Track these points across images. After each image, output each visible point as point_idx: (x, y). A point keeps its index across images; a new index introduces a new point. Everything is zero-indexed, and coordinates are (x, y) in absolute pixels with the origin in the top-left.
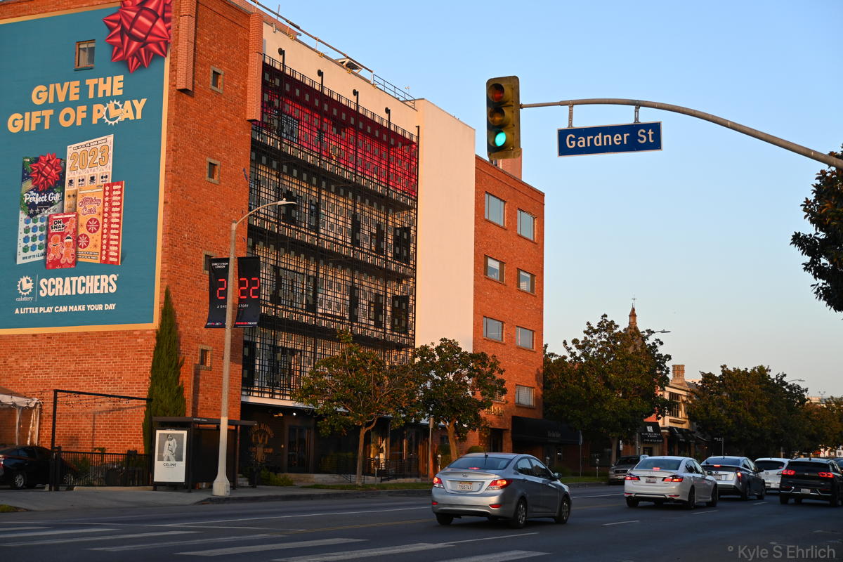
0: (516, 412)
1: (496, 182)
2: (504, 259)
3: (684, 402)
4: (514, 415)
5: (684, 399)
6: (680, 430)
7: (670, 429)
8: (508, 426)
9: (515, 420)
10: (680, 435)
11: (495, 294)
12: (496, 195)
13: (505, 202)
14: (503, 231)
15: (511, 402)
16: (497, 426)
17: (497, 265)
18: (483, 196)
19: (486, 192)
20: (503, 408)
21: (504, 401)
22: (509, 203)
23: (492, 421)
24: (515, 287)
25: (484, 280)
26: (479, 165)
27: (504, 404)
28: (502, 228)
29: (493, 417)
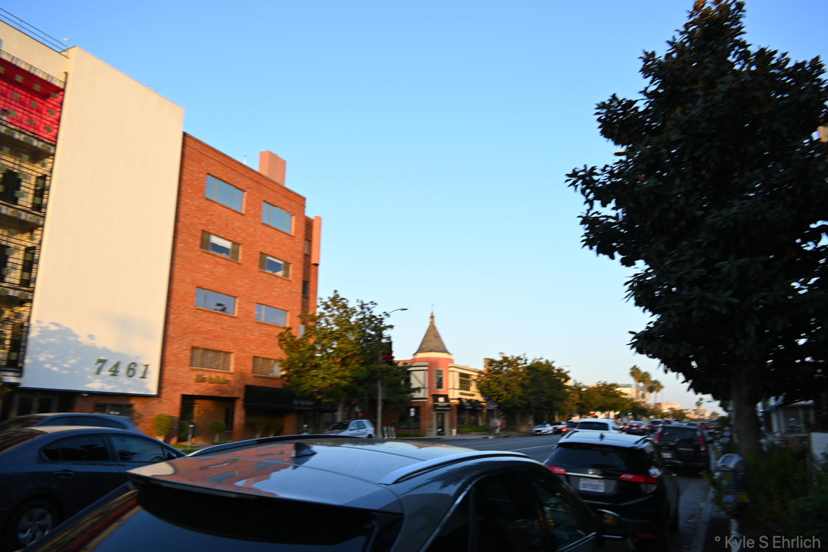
0: (251, 382)
3: (475, 380)
4: (248, 384)
5: (475, 378)
6: (470, 401)
7: (460, 399)
8: (239, 394)
9: (249, 390)
10: (468, 404)
11: (221, 269)
12: (226, 180)
13: (244, 191)
14: (238, 215)
15: (244, 371)
16: (217, 394)
17: (228, 245)
18: (202, 176)
19: (209, 174)
20: (229, 377)
21: (232, 369)
22: (249, 194)
23: (208, 389)
24: (256, 268)
25: (199, 253)
26: (198, 146)
27: (231, 373)
28: (235, 211)
29: (211, 385)
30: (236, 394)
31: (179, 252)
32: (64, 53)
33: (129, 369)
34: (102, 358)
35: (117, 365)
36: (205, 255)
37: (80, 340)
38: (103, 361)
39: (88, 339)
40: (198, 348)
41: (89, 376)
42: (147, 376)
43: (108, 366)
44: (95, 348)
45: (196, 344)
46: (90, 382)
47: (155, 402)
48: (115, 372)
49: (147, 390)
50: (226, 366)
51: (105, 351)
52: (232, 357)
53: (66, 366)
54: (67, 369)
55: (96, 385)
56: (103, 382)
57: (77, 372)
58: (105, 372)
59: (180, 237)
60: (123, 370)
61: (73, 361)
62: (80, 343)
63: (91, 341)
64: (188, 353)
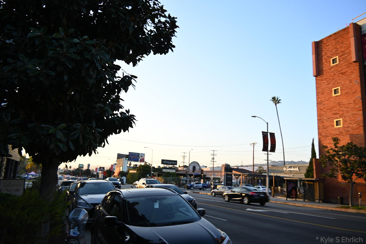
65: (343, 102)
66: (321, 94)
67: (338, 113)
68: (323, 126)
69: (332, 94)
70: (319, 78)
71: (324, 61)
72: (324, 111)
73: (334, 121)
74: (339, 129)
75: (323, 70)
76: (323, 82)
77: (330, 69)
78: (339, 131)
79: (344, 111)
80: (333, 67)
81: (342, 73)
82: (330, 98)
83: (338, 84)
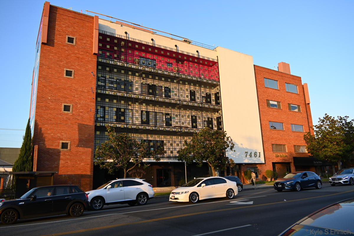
1: (270, 74)
2: (279, 100)
4: (294, 156)
9: (295, 158)
11: (276, 113)
12: (271, 78)
13: (277, 81)
14: (277, 91)
15: (292, 152)
16: (284, 161)
17: (276, 103)
18: (262, 79)
19: (264, 78)
20: (286, 154)
21: (287, 152)
22: (279, 81)
23: (280, 160)
24: (288, 110)
25: (267, 108)
26: (259, 68)
27: (287, 153)
28: (276, 90)
29: (281, 158)
30: (290, 161)
31: (261, 109)
32: (215, 50)
33: (255, 154)
34: (246, 151)
35: (251, 153)
36: (269, 109)
37: (239, 146)
38: (247, 152)
39: (241, 145)
40: (274, 144)
41: (244, 158)
42: (260, 156)
43: (249, 154)
44: (243, 148)
45: (273, 143)
46: (245, 160)
47: (264, 166)
48: (251, 156)
49: (262, 162)
50: (285, 150)
51: (247, 149)
52: (286, 146)
53: (237, 155)
54: (237, 156)
55: (246, 161)
56: (248, 160)
57: (240, 157)
58: (248, 156)
59: (260, 104)
60: (253, 155)
61: (238, 153)
62: (239, 147)
63: (242, 146)
64: (271, 147)
65: (75, 88)
66: (48, 68)
67: (67, 97)
68: (45, 106)
69: (63, 74)
70: (47, 47)
71: (56, 32)
72: (50, 90)
73: (61, 104)
74: (67, 114)
75: (54, 42)
76: (52, 54)
77: (64, 46)
78: (67, 117)
79: (75, 97)
80: (67, 46)
81: (78, 58)
82: (58, 77)
83: (71, 66)
